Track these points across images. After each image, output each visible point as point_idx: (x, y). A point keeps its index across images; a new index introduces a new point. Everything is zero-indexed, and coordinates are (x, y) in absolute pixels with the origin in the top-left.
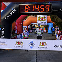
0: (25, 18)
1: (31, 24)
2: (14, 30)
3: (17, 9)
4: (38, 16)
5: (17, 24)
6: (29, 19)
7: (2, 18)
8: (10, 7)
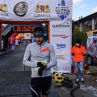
0: (17, 35)
1: (20, 39)
2: (10, 42)
3: (12, 28)
4: (25, 34)
5: (11, 38)
6: (20, 35)
7: (2, 34)
8: (7, 27)
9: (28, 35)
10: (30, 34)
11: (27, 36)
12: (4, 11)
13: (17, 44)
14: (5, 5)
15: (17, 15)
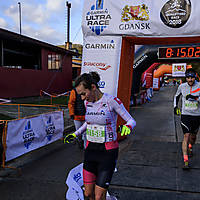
4: (174, 65)
9: (179, 68)
10: (185, 64)
11: (178, 70)
12: (142, 19)
13: (157, 86)
14: (144, 7)
15: (168, 25)
